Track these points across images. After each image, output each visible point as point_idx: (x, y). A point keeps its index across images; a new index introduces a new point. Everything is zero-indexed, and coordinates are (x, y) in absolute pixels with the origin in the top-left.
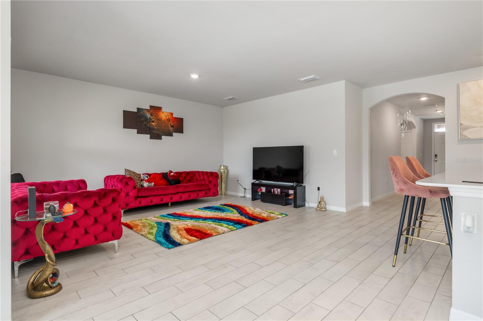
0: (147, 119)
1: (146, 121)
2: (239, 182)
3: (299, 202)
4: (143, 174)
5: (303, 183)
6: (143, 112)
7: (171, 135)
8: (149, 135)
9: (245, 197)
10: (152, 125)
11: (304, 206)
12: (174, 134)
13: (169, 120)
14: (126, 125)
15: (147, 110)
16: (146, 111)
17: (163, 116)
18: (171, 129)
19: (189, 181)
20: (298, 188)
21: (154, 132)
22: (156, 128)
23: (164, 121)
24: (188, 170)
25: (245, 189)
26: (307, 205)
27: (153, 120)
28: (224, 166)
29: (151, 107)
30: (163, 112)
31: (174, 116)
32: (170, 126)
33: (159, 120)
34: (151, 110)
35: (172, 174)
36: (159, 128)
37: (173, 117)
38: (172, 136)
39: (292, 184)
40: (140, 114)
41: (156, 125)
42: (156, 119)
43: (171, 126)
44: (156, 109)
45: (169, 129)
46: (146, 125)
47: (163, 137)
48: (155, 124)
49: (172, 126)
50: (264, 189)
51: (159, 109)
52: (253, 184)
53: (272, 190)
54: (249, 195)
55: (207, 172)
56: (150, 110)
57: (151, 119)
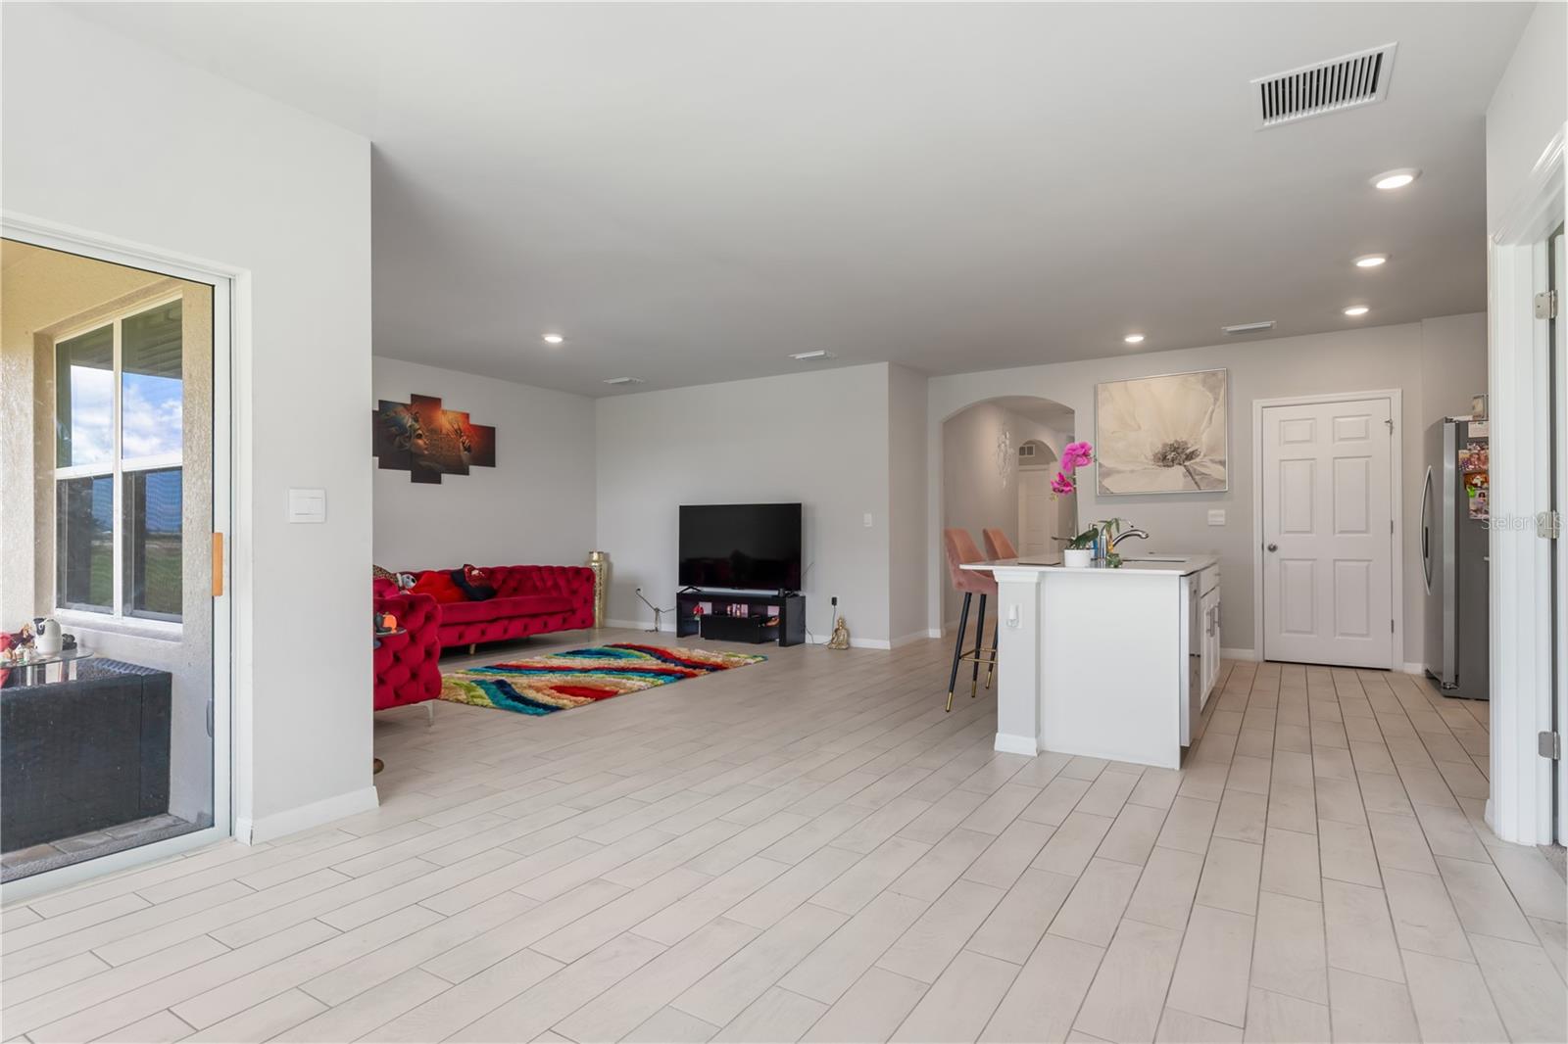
0: (406, 431)
1: (402, 434)
2: (641, 593)
3: (790, 635)
4: (402, 574)
5: (799, 589)
6: (395, 412)
7: (466, 472)
8: (409, 472)
9: (657, 630)
10: (417, 445)
11: (802, 641)
12: (473, 469)
13: (458, 432)
15: (405, 405)
16: (402, 408)
17: (445, 421)
18: (465, 454)
19: (516, 591)
20: (788, 600)
21: (421, 463)
22: (426, 452)
23: (447, 434)
24: (509, 565)
25: (657, 610)
26: (808, 639)
27: (420, 432)
28: (599, 553)
29: (414, 397)
30: (444, 412)
31: (473, 421)
32: (462, 448)
33: (435, 432)
34: (414, 406)
35: (475, 572)
36: (434, 452)
37: (468, 423)
38: (468, 474)
39: (776, 593)
40: (387, 418)
41: (427, 446)
42: (428, 431)
43: (466, 449)
44: (426, 404)
45: (460, 456)
46: (401, 445)
47: (445, 477)
48: (425, 443)
49: (468, 449)
50: (707, 608)
51: (435, 402)
52: (681, 597)
53: (729, 609)
54: (669, 625)
55: (562, 570)
56: (412, 405)
57: (415, 431)
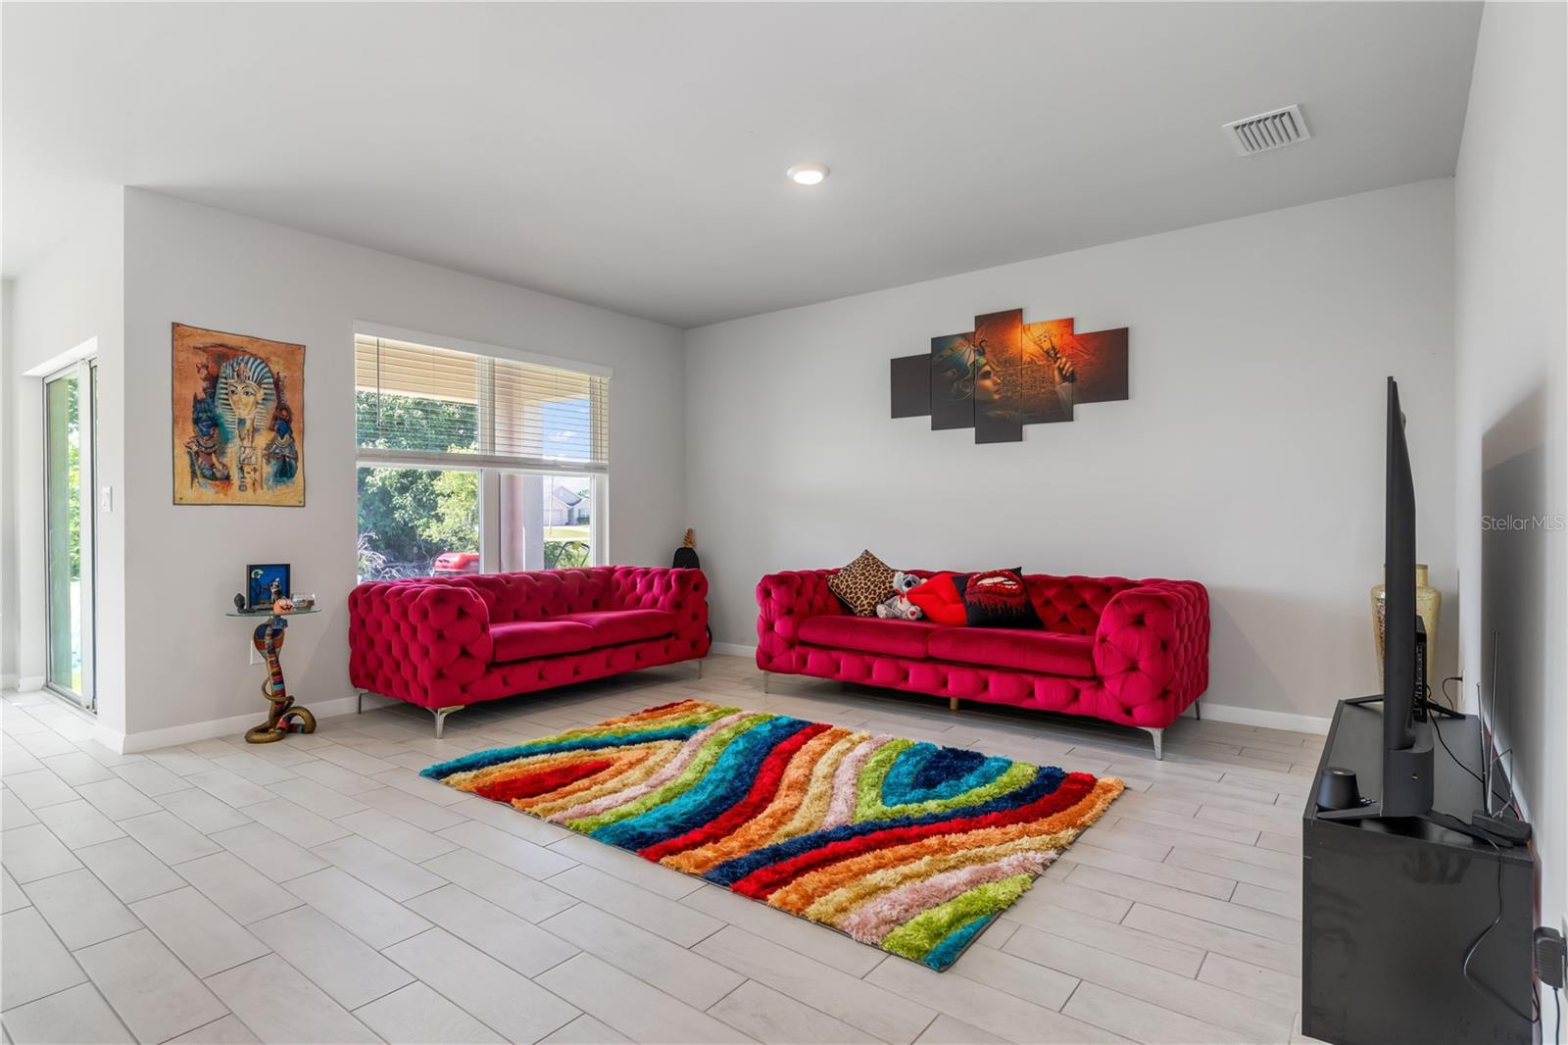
0: (967, 371)
1: (960, 377)
6: (951, 349)
7: (1067, 416)
8: (973, 430)
10: (985, 389)
12: (1080, 409)
13: (1052, 354)
14: (901, 407)
15: (964, 336)
16: (961, 340)
17: (1027, 343)
18: (1063, 389)
21: (989, 414)
22: (996, 397)
23: (1032, 361)
27: (987, 368)
29: (980, 319)
30: (1027, 329)
31: (1082, 328)
32: (1058, 377)
33: (1011, 362)
34: (979, 332)
36: (1009, 394)
37: (1072, 334)
38: (1071, 419)
40: (941, 359)
41: (997, 388)
42: (999, 363)
43: (1064, 378)
44: (998, 324)
45: (1055, 392)
46: (960, 394)
47: (1028, 429)
48: (995, 384)
49: (1070, 378)
51: (1013, 317)
56: (976, 332)
57: (980, 368)
